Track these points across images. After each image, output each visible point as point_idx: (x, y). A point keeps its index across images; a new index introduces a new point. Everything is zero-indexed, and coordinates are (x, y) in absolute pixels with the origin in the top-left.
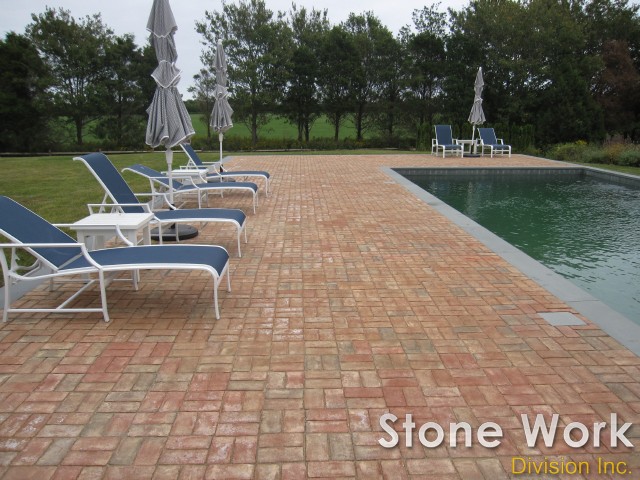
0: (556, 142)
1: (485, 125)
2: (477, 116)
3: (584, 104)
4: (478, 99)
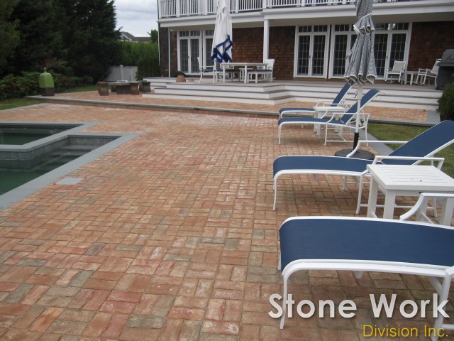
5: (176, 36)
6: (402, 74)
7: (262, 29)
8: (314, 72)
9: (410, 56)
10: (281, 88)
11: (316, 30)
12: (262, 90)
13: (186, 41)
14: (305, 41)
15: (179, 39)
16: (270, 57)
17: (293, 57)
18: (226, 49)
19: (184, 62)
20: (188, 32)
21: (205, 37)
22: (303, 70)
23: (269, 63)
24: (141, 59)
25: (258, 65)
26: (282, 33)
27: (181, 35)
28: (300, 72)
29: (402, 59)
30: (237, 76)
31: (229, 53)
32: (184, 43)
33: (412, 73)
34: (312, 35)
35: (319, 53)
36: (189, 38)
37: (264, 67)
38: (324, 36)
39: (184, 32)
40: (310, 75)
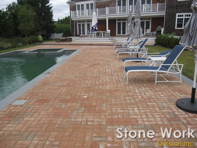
5: (77, 23)
6: (149, 33)
7: (106, 20)
8: (123, 33)
9: (151, 28)
10: (113, 38)
11: (123, 20)
12: (108, 39)
13: (80, 24)
14: (119, 24)
15: (78, 24)
16: (109, 29)
17: (116, 29)
18: (95, 27)
19: (80, 31)
20: (81, 21)
21: (87, 23)
22: (119, 33)
23: (109, 31)
24: (64, 31)
25: (105, 32)
26: (112, 22)
27: (78, 22)
28: (118, 34)
29: (149, 29)
30: (98, 36)
31: (97, 28)
32: (79, 25)
33: (152, 33)
34: (122, 22)
35: (124, 28)
36: (81, 24)
37: (107, 33)
38: (125, 22)
39: (79, 21)
40: (121, 34)
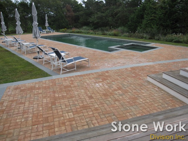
0: (60, 29)
1: (49, 27)
2: (47, 25)
3: (64, 20)
4: (47, 21)
